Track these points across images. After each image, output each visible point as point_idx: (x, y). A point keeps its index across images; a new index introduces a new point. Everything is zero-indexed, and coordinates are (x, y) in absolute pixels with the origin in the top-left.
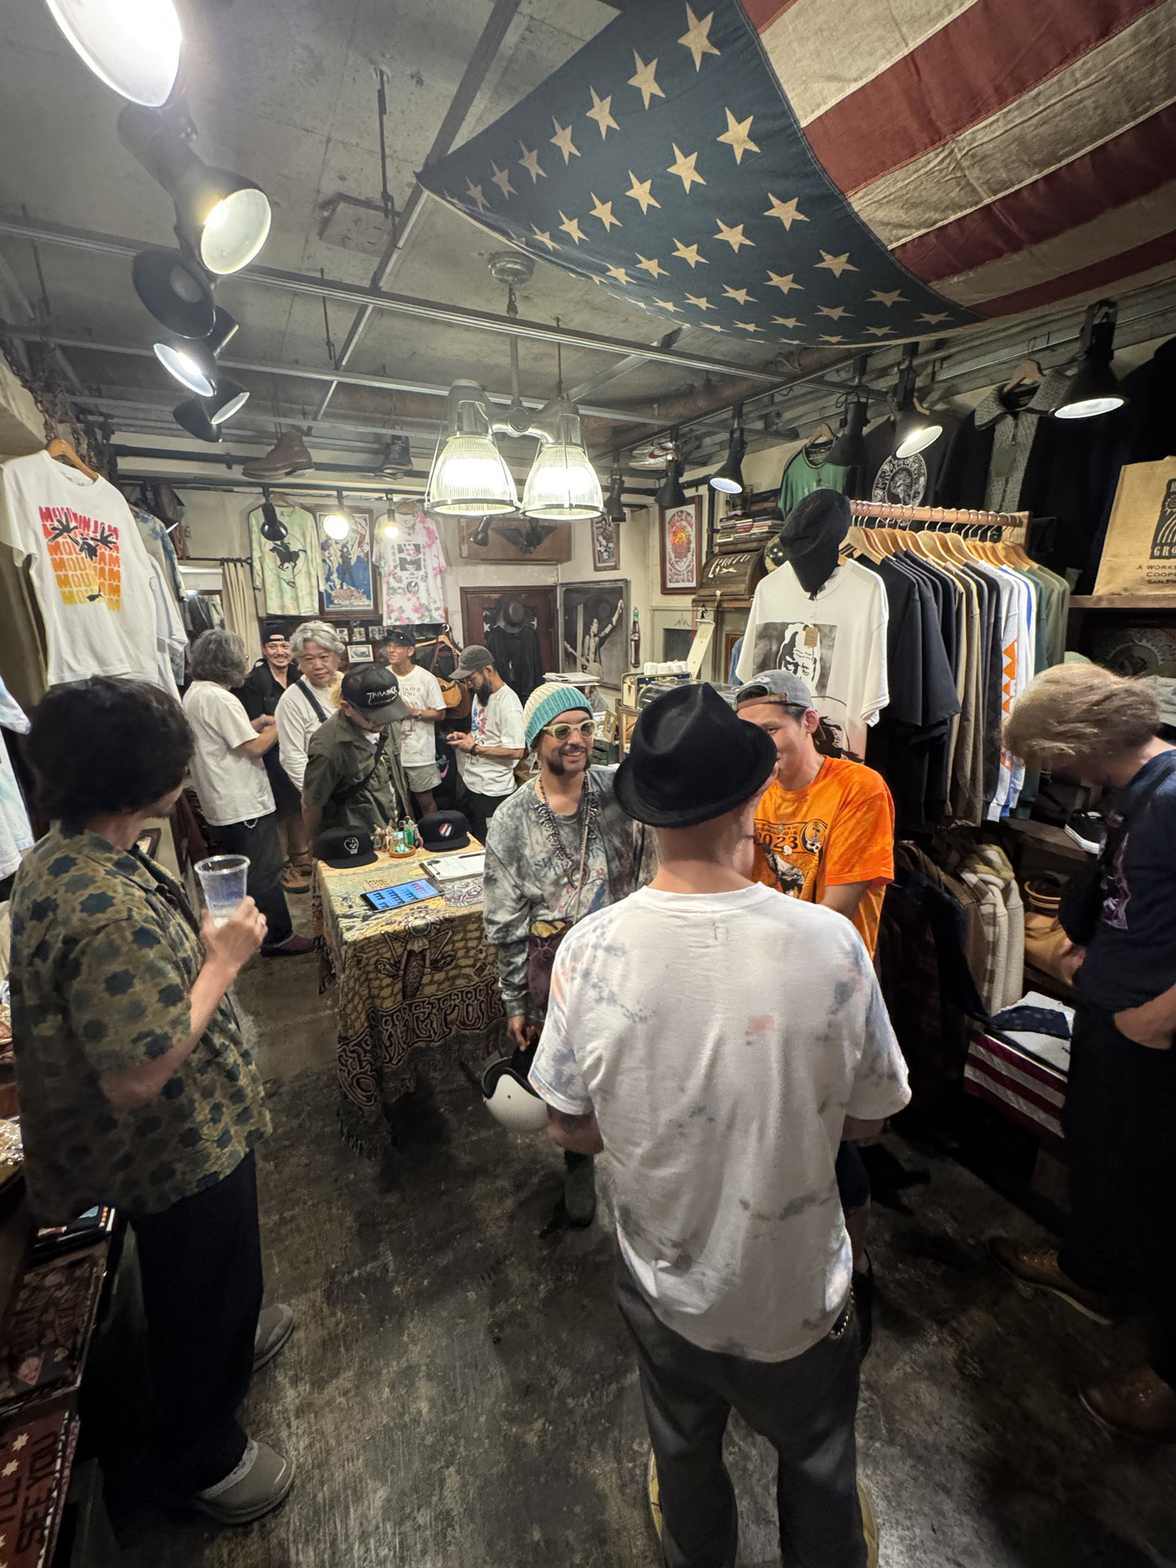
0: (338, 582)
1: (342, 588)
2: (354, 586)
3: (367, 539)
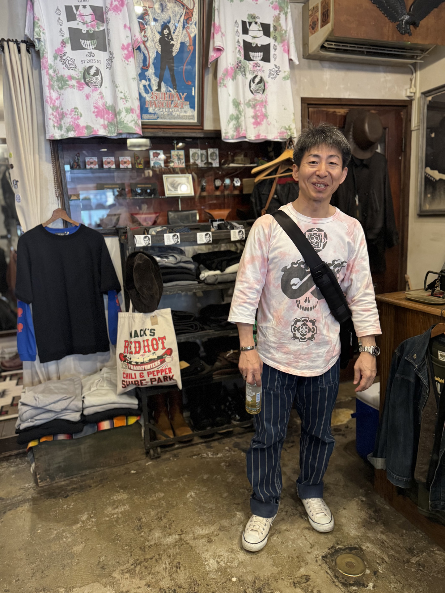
0: (154, 81)
1: (159, 89)
2: (174, 87)
3: (195, 17)
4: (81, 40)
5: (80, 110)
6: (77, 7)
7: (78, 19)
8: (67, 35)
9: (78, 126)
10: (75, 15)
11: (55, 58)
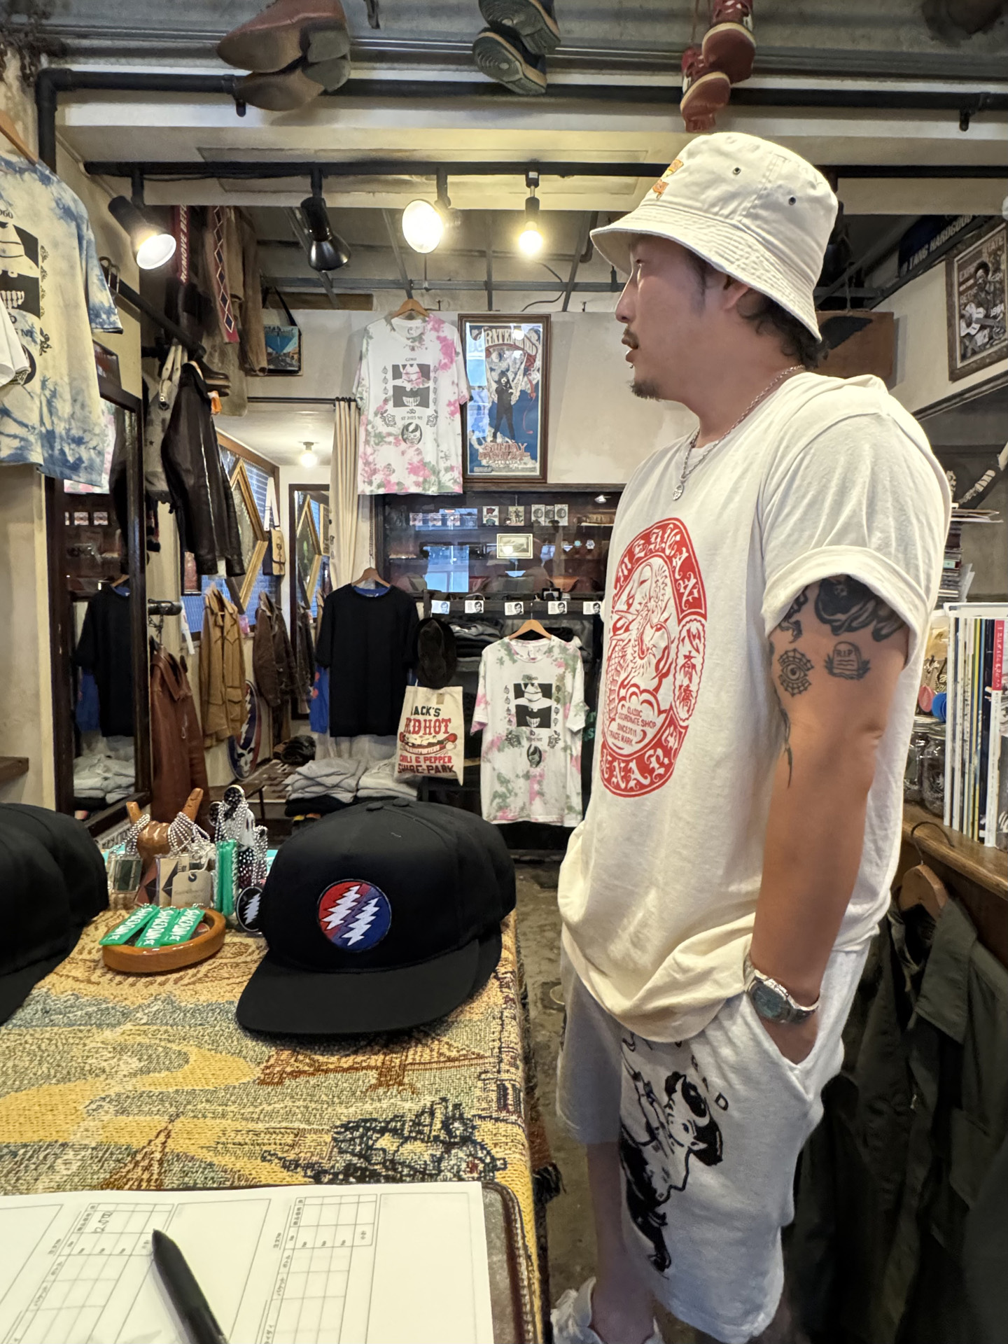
0: (489, 432)
1: (495, 440)
2: (512, 438)
3: (538, 363)
4: (404, 398)
5: (393, 466)
6: (404, 366)
7: (404, 376)
8: (391, 392)
9: (389, 482)
10: (401, 373)
11: (376, 414)
